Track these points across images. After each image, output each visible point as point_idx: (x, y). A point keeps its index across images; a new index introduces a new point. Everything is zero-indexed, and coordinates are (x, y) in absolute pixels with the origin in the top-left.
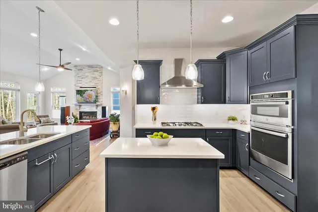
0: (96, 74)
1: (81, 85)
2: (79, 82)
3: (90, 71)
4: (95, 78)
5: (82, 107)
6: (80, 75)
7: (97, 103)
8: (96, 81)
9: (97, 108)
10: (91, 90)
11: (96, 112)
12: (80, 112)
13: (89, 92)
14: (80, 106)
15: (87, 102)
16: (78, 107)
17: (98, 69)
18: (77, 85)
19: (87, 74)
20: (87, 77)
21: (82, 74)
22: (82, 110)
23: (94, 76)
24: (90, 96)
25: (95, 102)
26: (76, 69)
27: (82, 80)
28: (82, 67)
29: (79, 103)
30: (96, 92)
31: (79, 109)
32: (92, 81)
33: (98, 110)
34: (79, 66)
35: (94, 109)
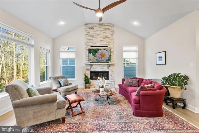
0: (108, 33)
1: (92, 44)
2: (89, 41)
3: (101, 29)
4: (106, 37)
5: (94, 66)
6: (91, 33)
7: (110, 63)
8: (108, 40)
9: (108, 68)
10: (104, 49)
11: (109, 71)
12: (90, 72)
13: (102, 50)
14: (91, 65)
15: (99, 62)
16: (89, 67)
17: (110, 28)
18: (88, 44)
19: (98, 33)
20: (98, 35)
21: (93, 33)
22: (93, 70)
23: (105, 35)
24: (103, 55)
25: (108, 61)
26: (87, 27)
27: (93, 38)
28: (93, 25)
29: (90, 62)
30: (109, 51)
31: (90, 69)
32: (104, 40)
33: (110, 70)
34: (90, 24)
35: (105, 69)
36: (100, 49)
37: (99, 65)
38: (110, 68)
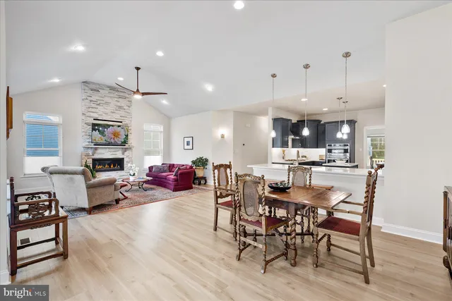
0: (123, 103)
1: (96, 116)
2: (90, 110)
3: (112, 95)
4: (120, 107)
5: (99, 151)
6: (94, 98)
7: (127, 146)
8: (122, 113)
9: (123, 154)
10: (119, 126)
11: (123, 159)
12: (93, 159)
13: (115, 127)
14: (96, 149)
15: (109, 144)
16: (90, 152)
17: (127, 96)
18: (88, 114)
19: (106, 99)
20: (107, 103)
21: (98, 98)
22: (97, 156)
23: (119, 104)
24: (116, 135)
25: (124, 143)
26: (87, 88)
27: (98, 107)
28: (98, 86)
29: (95, 145)
30: (127, 129)
31: (93, 155)
32: (116, 112)
33: (126, 156)
34: (94, 83)
35: (118, 155)
36: (113, 126)
37: (107, 150)
38: (126, 153)
